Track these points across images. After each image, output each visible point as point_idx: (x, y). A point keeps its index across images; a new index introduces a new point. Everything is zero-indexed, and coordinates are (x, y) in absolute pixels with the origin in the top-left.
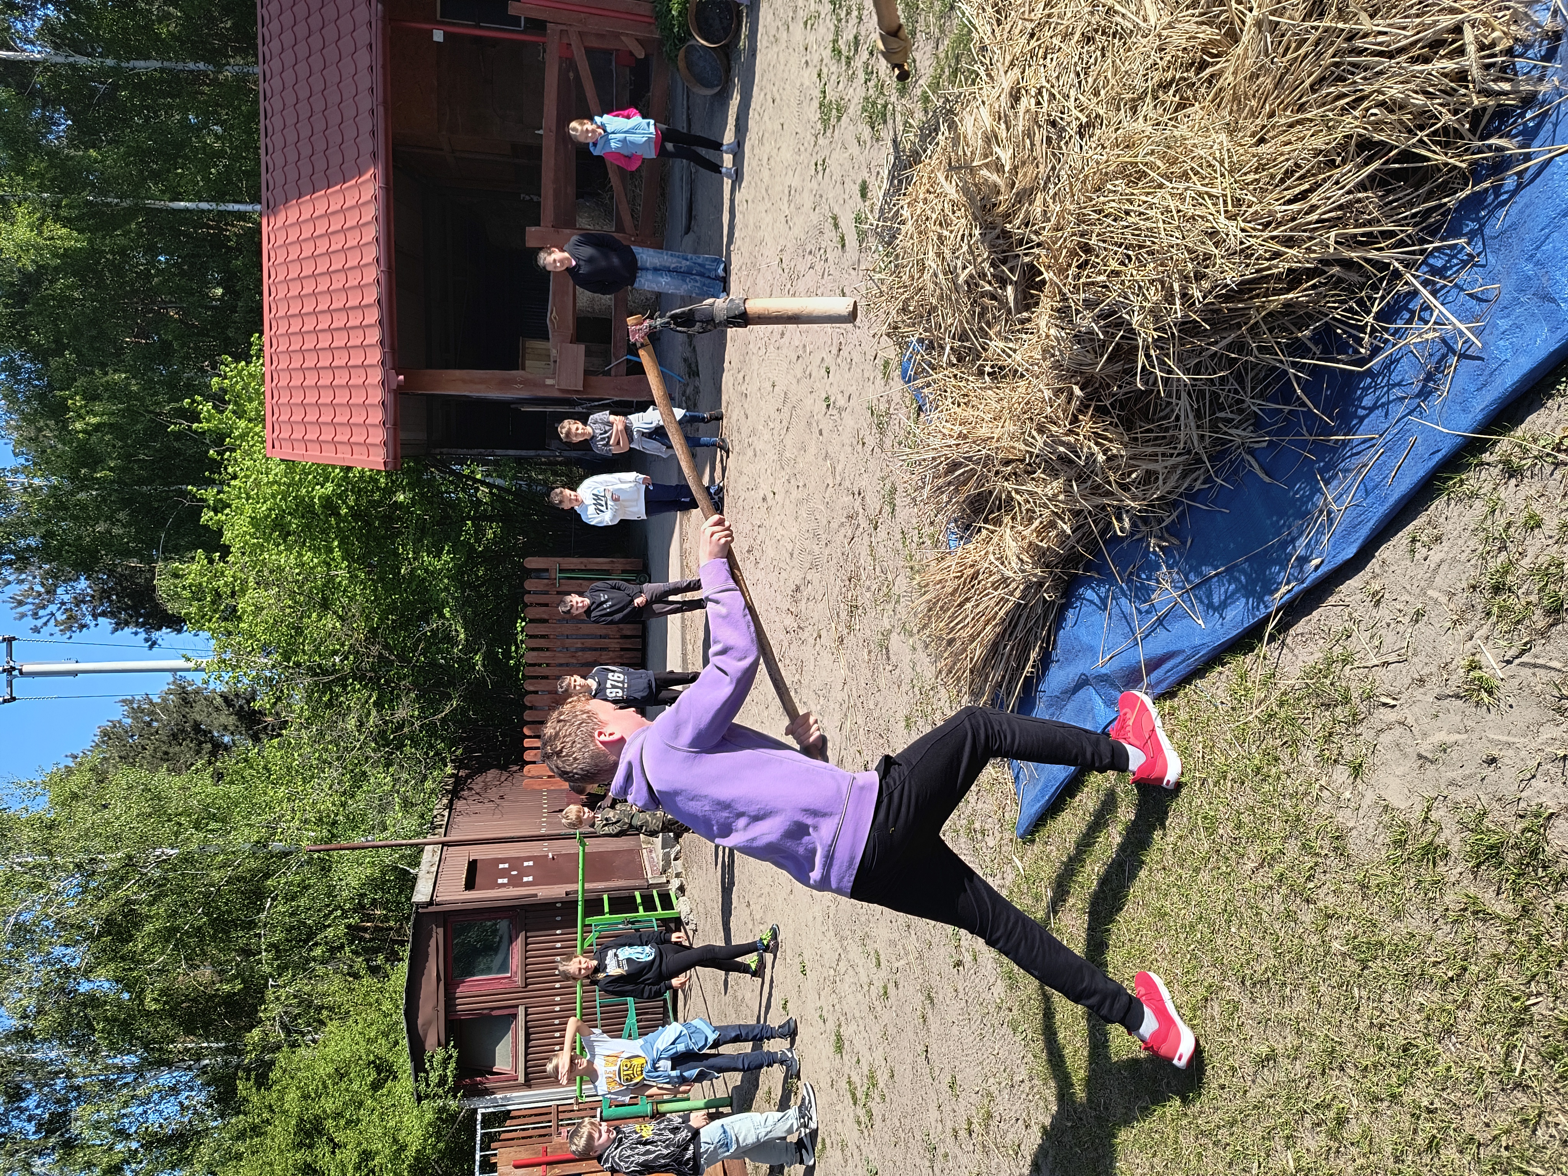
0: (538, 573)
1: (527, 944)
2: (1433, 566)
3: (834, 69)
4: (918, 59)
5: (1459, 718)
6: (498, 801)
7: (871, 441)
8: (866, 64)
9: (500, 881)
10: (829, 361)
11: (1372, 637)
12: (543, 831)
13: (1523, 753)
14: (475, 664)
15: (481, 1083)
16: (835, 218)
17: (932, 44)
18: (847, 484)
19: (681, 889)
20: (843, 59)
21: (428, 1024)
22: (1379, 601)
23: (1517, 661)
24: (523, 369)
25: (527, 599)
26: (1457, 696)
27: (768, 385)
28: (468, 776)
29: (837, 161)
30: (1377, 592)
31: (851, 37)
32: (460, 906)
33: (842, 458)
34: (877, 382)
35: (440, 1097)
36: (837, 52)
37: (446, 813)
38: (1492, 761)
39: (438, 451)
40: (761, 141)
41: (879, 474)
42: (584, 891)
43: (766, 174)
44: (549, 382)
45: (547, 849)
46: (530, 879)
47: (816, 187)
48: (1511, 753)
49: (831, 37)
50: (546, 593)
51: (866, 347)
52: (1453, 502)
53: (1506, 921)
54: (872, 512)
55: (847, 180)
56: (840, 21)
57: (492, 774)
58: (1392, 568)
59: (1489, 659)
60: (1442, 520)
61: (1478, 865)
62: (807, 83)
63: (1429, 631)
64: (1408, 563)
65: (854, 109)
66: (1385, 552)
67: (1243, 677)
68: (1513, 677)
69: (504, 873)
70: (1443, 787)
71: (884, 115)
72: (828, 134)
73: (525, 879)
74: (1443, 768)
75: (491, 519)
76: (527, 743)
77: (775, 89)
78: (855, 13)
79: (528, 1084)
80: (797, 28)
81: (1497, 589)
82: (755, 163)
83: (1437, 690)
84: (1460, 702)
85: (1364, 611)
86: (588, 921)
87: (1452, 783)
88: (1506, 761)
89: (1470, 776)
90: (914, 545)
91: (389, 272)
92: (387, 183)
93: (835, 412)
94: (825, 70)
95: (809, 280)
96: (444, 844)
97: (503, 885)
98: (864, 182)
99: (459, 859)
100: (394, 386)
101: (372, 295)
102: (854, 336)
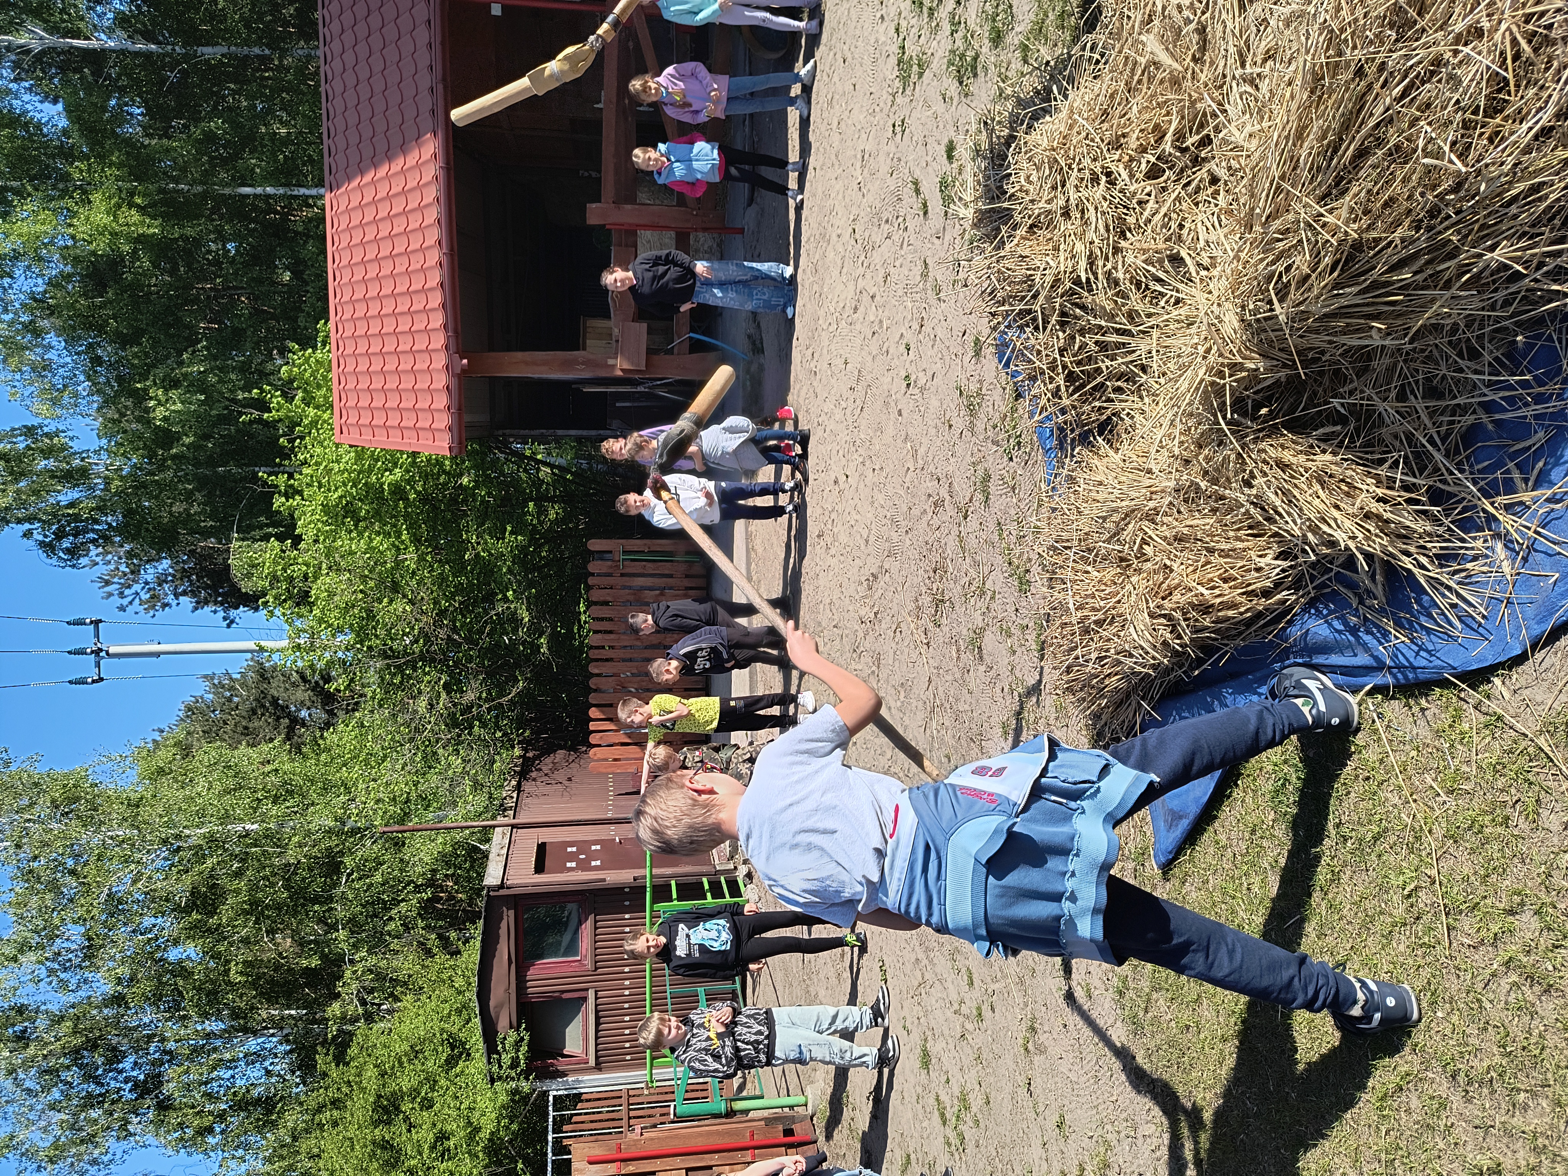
0: (601, 555)
1: (596, 928)
3: (913, 22)
6: (566, 783)
7: (959, 423)
8: (953, 15)
9: (569, 865)
10: (909, 337)
12: (610, 815)
14: (539, 647)
15: (552, 1065)
16: (916, 183)
18: (932, 468)
19: (749, 876)
20: (925, 10)
21: (500, 1006)
24: (584, 349)
25: (591, 581)
27: (840, 362)
28: (535, 758)
29: (918, 121)
32: (530, 890)
33: (925, 440)
34: (966, 360)
35: (513, 1079)
36: (918, 3)
37: (515, 795)
39: (500, 432)
40: (830, 103)
41: (969, 459)
42: (652, 876)
44: (611, 362)
45: (613, 833)
46: (598, 863)
47: (893, 149)
50: (610, 575)
51: (952, 322)
54: (962, 501)
55: (930, 141)
57: (560, 754)
62: (882, 39)
65: (938, 63)
69: (572, 857)
71: (974, 68)
72: (908, 92)
73: (593, 863)
75: (552, 500)
76: (592, 726)
77: (846, 48)
79: (599, 1067)
82: (823, 127)
86: (656, 907)
91: (451, 254)
92: (448, 163)
93: (916, 391)
94: (904, 24)
95: (886, 250)
96: (513, 826)
97: (571, 869)
98: (951, 142)
99: (528, 841)
100: (458, 371)
101: (435, 278)
102: (938, 310)
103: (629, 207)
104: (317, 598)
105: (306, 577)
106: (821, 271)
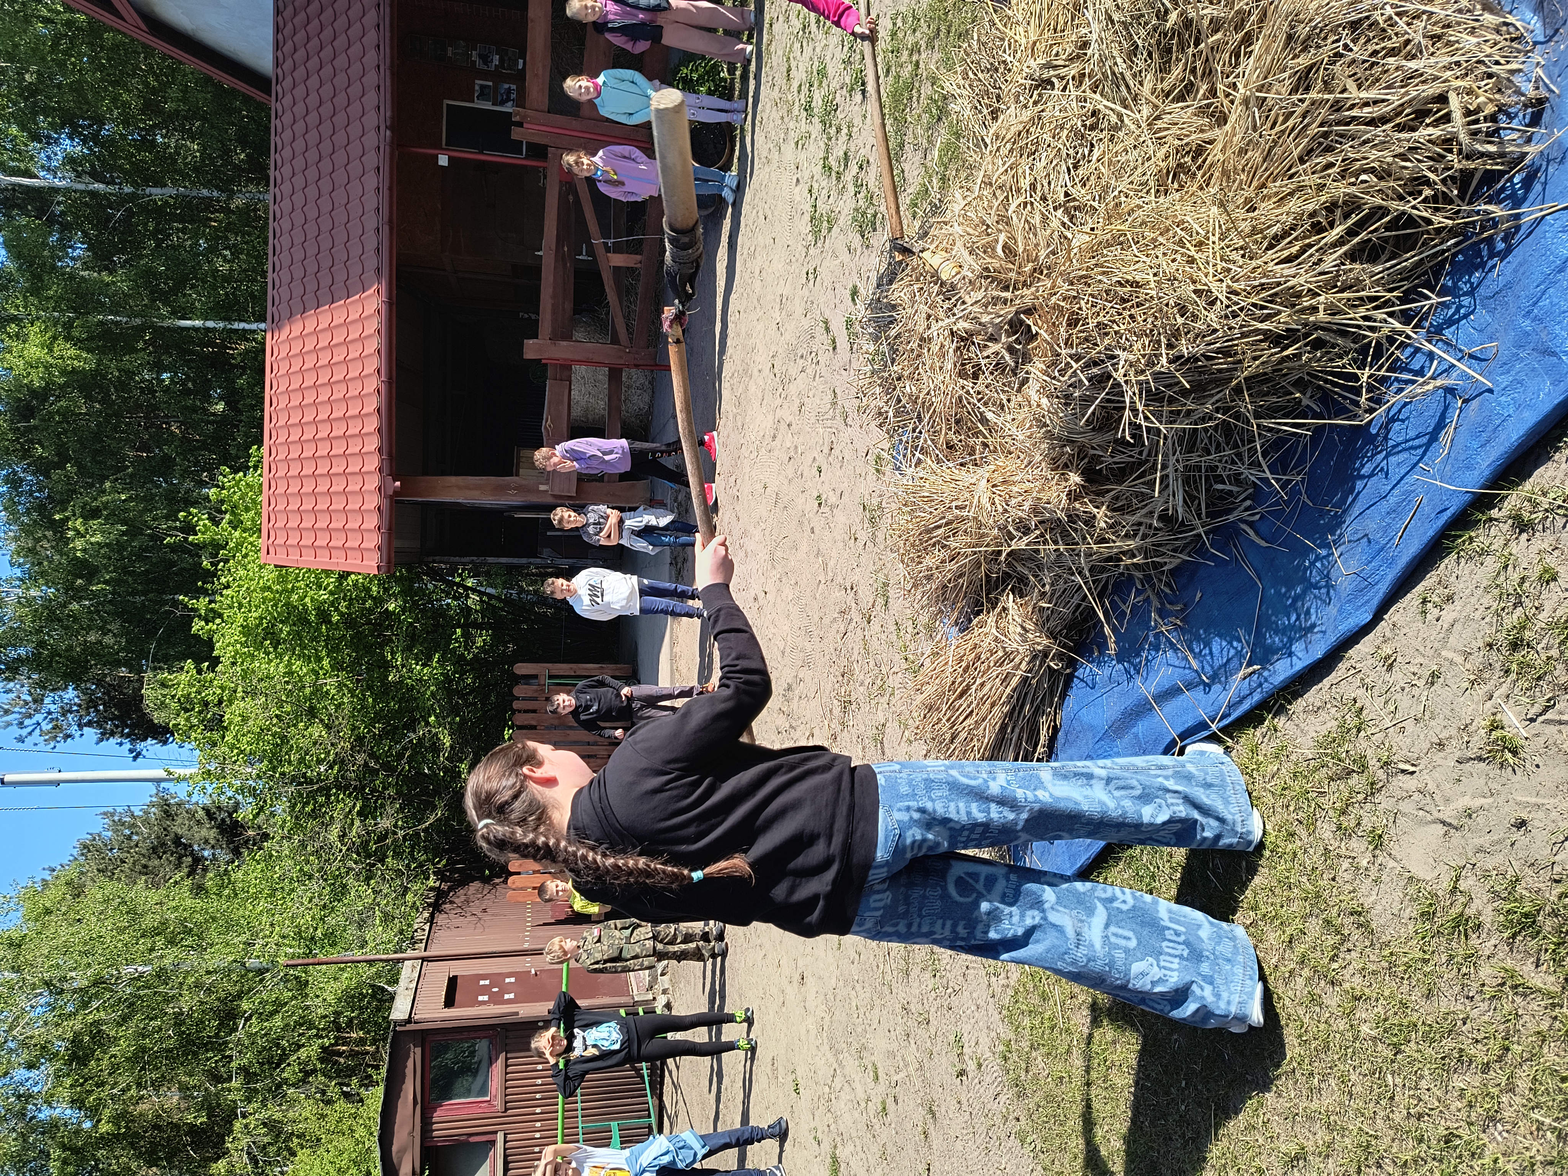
0: (528, 678)
1: (507, 1066)
2: (1446, 626)
3: (824, 184)
4: (906, 169)
5: (1482, 781)
6: (480, 915)
7: (863, 536)
8: (856, 178)
9: (480, 998)
10: (821, 460)
11: (1386, 702)
12: (526, 946)
13: (1554, 814)
14: (459, 773)
16: (826, 323)
17: (920, 154)
18: (839, 579)
20: (834, 174)
21: (403, 1151)
22: (1391, 665)
23: (1541, 719)
24: (517, 475)
25: (516, 705)
26: (1480, 759)
27: (759, 487)
28: (450, 889)
29: (828, 269)
30: (1389, 657)
31: (841, 153)
32: (438, 1025)
33: (834, 554)
34: (869, 477)
36: (826, 168)
37: (427, 927)
38: (1521, 824)
39: (429, 557)
40: (753, 254)
41: (872, 568)
43: (758, 284)
44: (542, 488)
45: (529, 964)
46: (512, 996)
47: (807, 294)
48: (1541, 814)
49: (822, 155)
50: (535, 699)
51: (857, 444)
52: (1463, 561)
53: (1550, 995)
54: (865, 605)
55: (837, 286)
56: (830, 139)
57: (475, 885)
58: (1404, 631)
59: (1512, 718)
60: (1453, 579)
61: (1514, 936)
62: (798, 199)
63: (1446, 693)
64: (1420, 625)
65: (844, 220)
66: (1393, 615)
67: (1254, 750)
68: (1537, 735)
69: (485, 990)
70: (1470, 854)
71: (874, 223)
72: (819, 245)
73: (506, 996)
74: (1469, 835)
75: (479, 626)
77: (767, 207)
78: (845, 131)
80: (789, 149)
81: (1515, 646)
82: (747, 276)
83: (1458, 754)
84: (1482, 765)
85: (1376, 676)
87: (1480, 850)
88: (1536, 823)
89: (1499, 842)
90: (909, 636)
91: (389, 382)
92: (390, 297)
93: (827, 509)
94: (815, 186)
95: (800, 384)
96: (424, 959)
97: (484, 1003)
98: (855, 287)
99: (439, 975)
100: (390, 492)
101: (372, 405)
102: (846, 434)
103: (565, 343)
104: (230, 723)
105: (220, 702)
106: (743, 403)
